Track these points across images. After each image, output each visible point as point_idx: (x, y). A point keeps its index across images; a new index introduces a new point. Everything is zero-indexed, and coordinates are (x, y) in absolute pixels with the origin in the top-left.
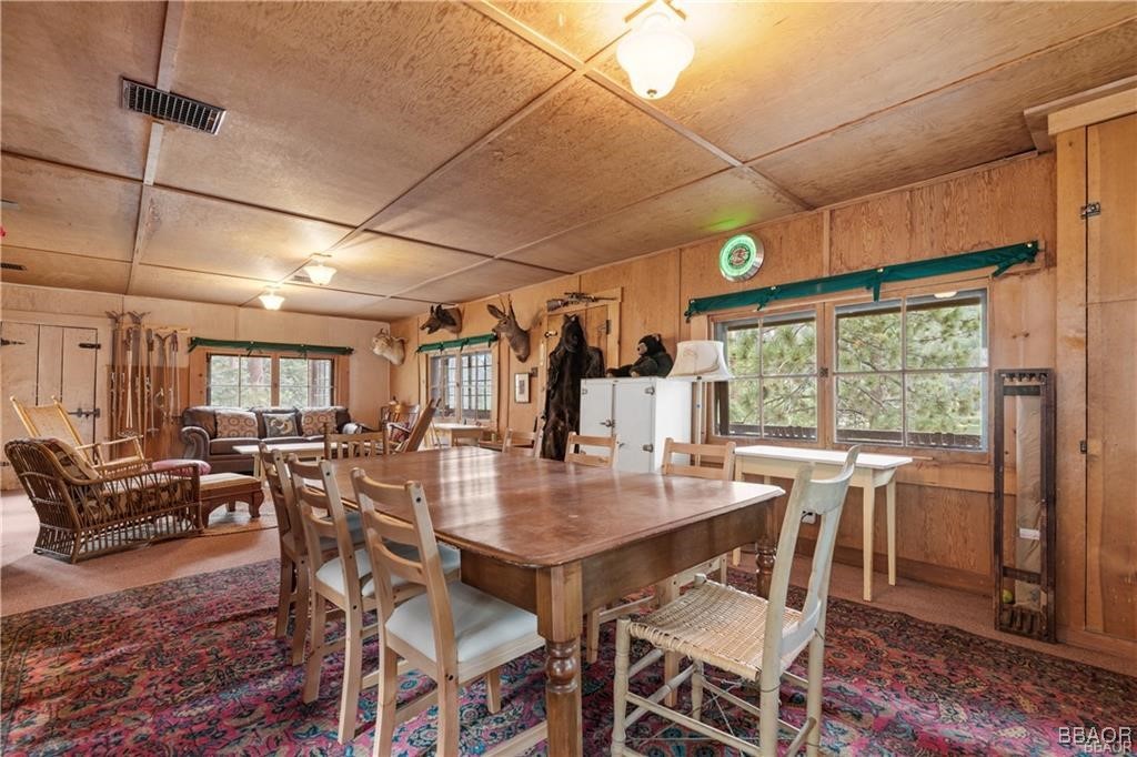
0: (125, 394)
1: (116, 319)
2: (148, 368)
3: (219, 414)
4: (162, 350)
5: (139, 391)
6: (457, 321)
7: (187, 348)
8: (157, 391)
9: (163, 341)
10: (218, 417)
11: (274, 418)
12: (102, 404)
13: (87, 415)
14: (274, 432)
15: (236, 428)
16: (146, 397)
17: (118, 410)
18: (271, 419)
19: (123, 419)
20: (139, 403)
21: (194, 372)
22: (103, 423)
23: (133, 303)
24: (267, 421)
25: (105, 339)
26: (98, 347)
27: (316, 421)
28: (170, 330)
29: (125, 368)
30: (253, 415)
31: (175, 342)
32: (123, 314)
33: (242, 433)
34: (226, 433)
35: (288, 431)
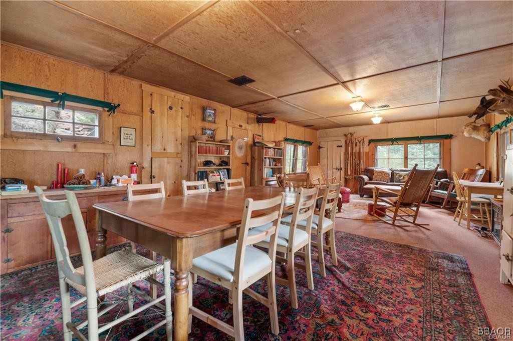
0: (348, 162)
1: (346, 136)
2: (355, 153)
4: (360, 146)
5: (352, 161)
7: (368, 144)
8: (357, 161)
9: (360, 142)
10: (375, 172)
11: (398, 174)
12: (343, 166)
13: (339, 170)
14: (398, 180)
15: (380, 177)
16: (354, 164)
17: (346, 168)
18: (397, 174)
20: (352, 166)
21: (370, 154)
22: (343, 172)
23: (351, 129)
24: (395, 175)
25: (343, 143)
26: (342, 146)
28: (362, 138)
29: (348, 153)
30: (390, 172)
31: (364, 142)
32: (348, 134)
33: (382, 179)
34: (375, 179)
35: (404, 180)
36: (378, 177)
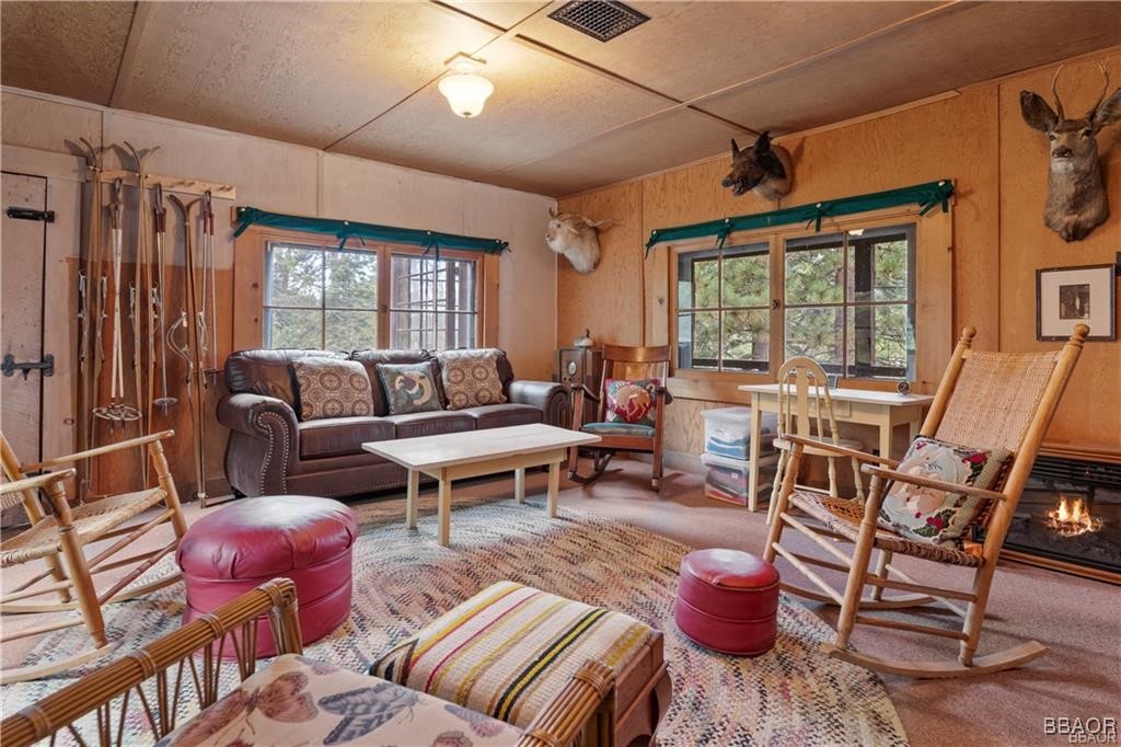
0: (108, 323)
1: (88, 158)
2: (155, 267)
3: (301, 365)
4: (184, 230)
5: (136, 316)
6: (787, 170)
7: (229, 230)
8: (174, 316)
9: (183, 211)
10: (299, 373)
11: (396, 373)
12: (60, 346)
13: (26, 371)
14: (402, 402)
15: (337, 397)
16: (152, 331)
17: (92, 358)
19: (104, 380)
20: (138, 342)
21: (243, 278)
22: (60, 387)
23: (124, 126)
24: (386, 379)
25: (65, 203)
26: (49, 217)
27: (469, 377)
28: (197, 190)
29: (107, 267)
30: (358, 366)
31: (207, 214)
32: (102, 149)
33: (348, 406)
34: (318, 409)
35: (425, 398)
36: (328, 394)
